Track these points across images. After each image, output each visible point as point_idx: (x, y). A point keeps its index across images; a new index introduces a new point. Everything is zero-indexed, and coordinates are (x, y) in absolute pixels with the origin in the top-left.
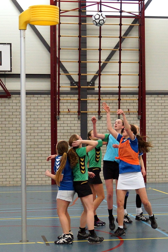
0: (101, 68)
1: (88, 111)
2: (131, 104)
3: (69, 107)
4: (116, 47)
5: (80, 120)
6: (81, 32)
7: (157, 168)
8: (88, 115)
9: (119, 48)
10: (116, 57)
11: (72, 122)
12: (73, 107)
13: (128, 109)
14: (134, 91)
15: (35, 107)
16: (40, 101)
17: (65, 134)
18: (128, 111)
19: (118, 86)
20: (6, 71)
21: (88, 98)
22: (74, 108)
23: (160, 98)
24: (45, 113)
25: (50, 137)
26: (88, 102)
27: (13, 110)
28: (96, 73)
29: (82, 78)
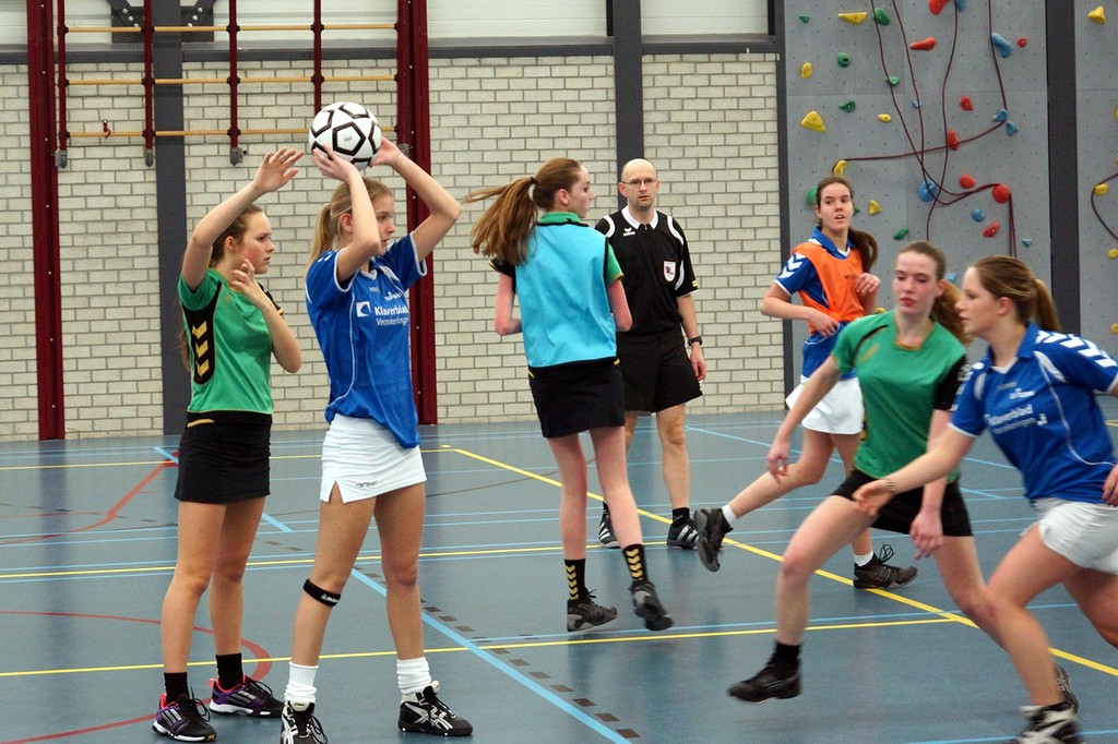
1: (186, 128)
2: (369, 98)
3: (106, 115)
5: (154, 166)
7: (480, 362)
8: (189, 145)
11: (121, 177)
12: (122, 115)
14: (380, 41)
17: (93, 228)
19: (311, 21)
21: (184, 75)
22: (130, 117)
23: (488, 72)
24: (4, 143)
25: (30, 242)
26: (185, 92)
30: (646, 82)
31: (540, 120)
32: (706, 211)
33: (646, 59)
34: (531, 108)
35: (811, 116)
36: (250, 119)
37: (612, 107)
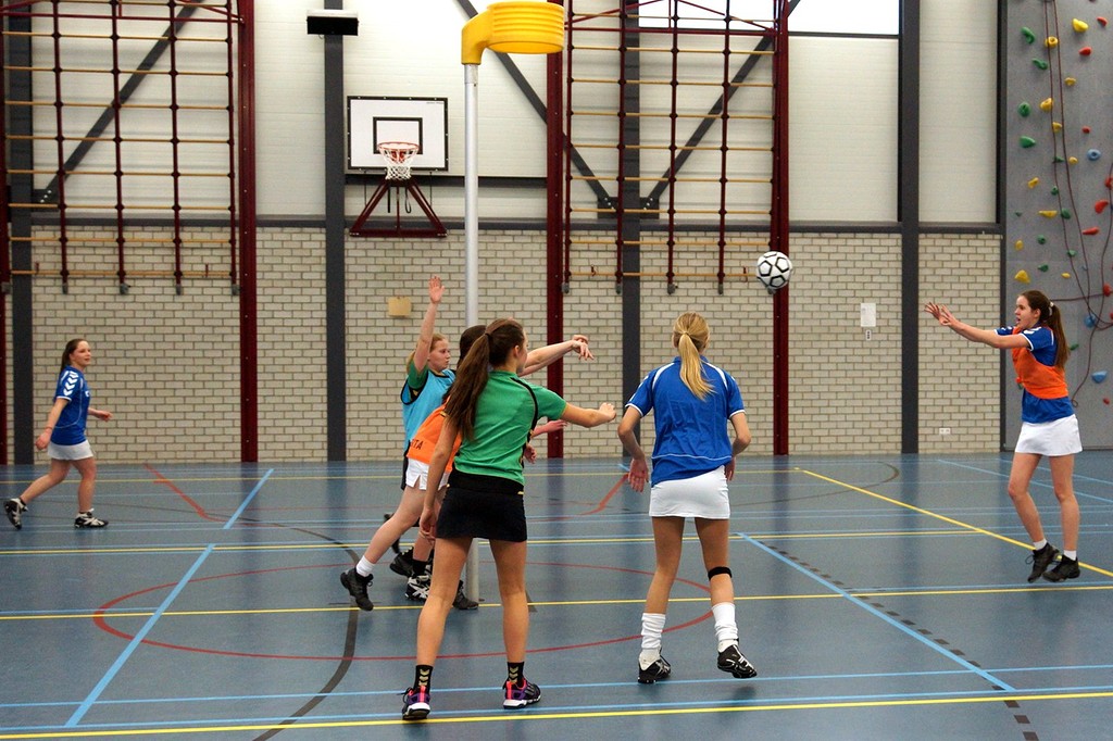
0: (676, 164)
1: (641, 271)
2: (752, 256)
3: (592, 262)
4: (715, 109)
5: (621, 294)
6: (626, 70)
7: (815, 418)
8: (643, 281)
9: (722, 113)
10: (714, 135)
11: (601, 300)
12: (602, 262)
13: (745, 269)
14: (759, 222)
15: (508, 262)
16: (519, 247)
18: (745, 272)
19: (718, 208)
20: (434, 169)
21: (641, 239)
22: (607, 263)
23: (825, 242)
24: (531, 278)
26: (641, 249)
27: (451, 270)
28: (664, 177)
29: (628, 187)
30: (921, 250)
31: (855, 272)
33: (922, 236)
34: (851, 265)
35: (1021, 273)
36: (681, 267)
37: (900, 265)
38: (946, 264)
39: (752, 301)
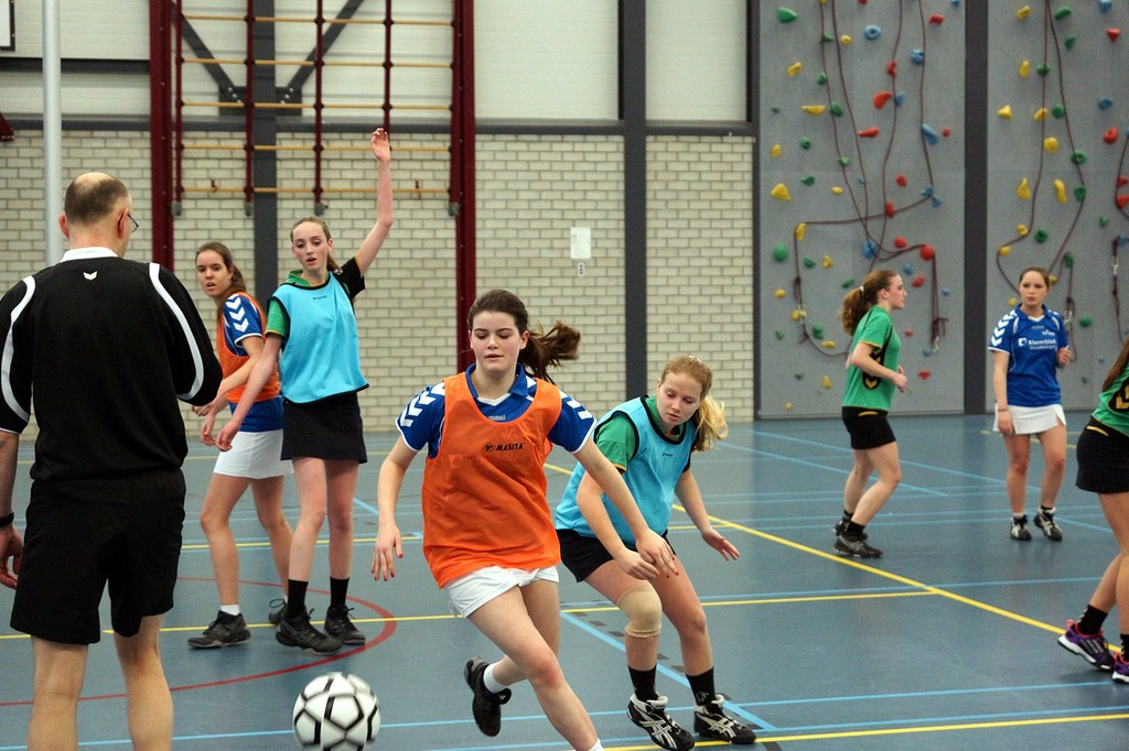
0: (324, 42)
1: (278, 186)
2: (427, 165)
3: (215, 174)
5: (252, 217)
8: (281, 199)
10: (375, 3)
11: (225, 224)
12: (226, 174)
13: (417, 182)
14: (434, 119)
16: (113, 153)
18: (417, 187)
19: (381, 102)
21: (278, 143)
22: (233, 176)
23: (523, 147)
26: (279, 156)
27: (20, 184)
28: (309, 59)
29: (259, 74)
30: (649, 157)
31: (563, 186)
32: (695, 262)
33: (650, 139)
34: (557, 176)
35: (779, 188)
36: (333, 180)
37: (621, 177)
38: (682, 177)
39: (428, 225)
